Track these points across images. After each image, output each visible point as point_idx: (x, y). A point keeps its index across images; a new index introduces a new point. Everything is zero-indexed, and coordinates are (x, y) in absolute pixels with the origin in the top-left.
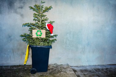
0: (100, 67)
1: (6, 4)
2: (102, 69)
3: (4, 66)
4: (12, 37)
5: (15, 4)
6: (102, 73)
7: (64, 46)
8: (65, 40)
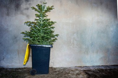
0: (103, 68)
1: (13, 6)
2: (106, 70)
3: (9, 69)
4: (18, 38)
5: (22, 6)
6: (105, 73)
7: (71, 47)
8: (72, 40)
